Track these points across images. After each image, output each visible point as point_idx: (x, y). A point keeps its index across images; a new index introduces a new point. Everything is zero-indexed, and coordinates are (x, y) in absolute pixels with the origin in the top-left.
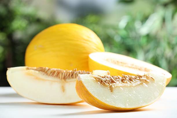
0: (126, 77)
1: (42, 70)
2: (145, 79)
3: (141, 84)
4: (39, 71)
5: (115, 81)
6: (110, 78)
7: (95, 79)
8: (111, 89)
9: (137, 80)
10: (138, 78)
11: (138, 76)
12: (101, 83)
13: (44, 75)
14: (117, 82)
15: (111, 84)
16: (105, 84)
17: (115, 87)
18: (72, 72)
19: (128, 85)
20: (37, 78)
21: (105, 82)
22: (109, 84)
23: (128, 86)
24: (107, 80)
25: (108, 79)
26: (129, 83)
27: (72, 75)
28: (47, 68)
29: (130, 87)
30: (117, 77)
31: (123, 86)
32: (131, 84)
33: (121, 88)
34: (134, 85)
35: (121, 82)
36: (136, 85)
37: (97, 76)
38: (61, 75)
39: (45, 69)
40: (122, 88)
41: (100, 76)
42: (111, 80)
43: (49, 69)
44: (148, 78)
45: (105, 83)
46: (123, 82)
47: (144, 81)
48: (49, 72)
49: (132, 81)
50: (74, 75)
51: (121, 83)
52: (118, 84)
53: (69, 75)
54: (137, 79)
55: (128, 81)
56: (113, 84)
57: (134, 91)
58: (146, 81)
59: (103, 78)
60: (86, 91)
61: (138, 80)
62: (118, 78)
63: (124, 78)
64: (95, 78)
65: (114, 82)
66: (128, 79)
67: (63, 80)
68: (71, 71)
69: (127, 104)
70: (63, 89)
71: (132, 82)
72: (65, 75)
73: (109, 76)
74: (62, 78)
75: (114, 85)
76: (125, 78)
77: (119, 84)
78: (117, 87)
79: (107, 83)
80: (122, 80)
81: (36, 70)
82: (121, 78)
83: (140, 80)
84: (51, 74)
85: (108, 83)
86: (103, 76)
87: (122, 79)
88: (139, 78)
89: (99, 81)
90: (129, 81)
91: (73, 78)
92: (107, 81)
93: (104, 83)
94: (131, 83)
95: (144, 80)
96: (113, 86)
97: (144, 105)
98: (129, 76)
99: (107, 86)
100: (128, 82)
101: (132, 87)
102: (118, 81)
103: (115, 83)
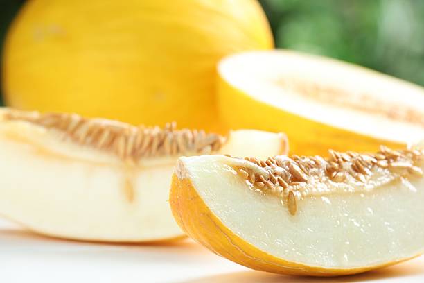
0: (341, 160)
1: (59, 124)
2: (408, 164)
3: (393, 183)
4: (50, 126)
5: (305, 177)
6: (288, 164)
7: (234, 172)
8: (291, 205)
9: (380, 170)
10: (384, 163)
11: (383, 154)
12: (255, 184)
13: (64, 140)
14: (312, 177)
15: (289, 188)
16: (269, 187)
17: (302, 196)
18: (159, 135)
19: (348, 189)
20: (41, 152)
21: (271, 179)
22: (284, 187)
23: (348, 193)
24: (275, 174)
25: (279, 170)
26: (351, 180)
27: (159, 146)
28: (76, 118)
29: (357, 193)
30: (313, 162)
31: (333, 193)
32: (359, 183)
33: (323, 198)
34: (369, 187)
35: (324, 179)
36: (377, 189)
37: (243, 162)
38: (121, 142)
39: (69, 121)
40: (329, 198)
41: (253, 160)
42: (292, 171)
43: (82, 122)
44: (419, 160)
45: (270, 183)
46: (332, 179)
47: (405, 173)
48: (82, 132)
49: (364, 173)
50: (167, 145)
51: (326, 182)
52: (316, 184)
53: (151, 144)
54: (379, 166)
55: (350, 173)
56: (298, 187)
57: (370, 210)
58: (410, 171)
59: (263, 166)
60: (204, 214)
61: (384, 168)
62: (316, 163)
63: (336, 165)
64: (238, 168)
65: (302, 180)
66: (348, 166)
67: (130, 162)
68: (156, 131)
69: (346, 257)
70: (130, 194)
71: (361, 176)
72: (134, 144)
73: (284, 158)
74: (125, 155)
75: (301, 190)
76: (338, 162)
77: (320, 185)
78: (309, 196)
79: (277, 183)
80: (329, 172)
81: (38, 122)
82: (324, 163)
83: (389, 167)
84: (90, 139)
85: (281, 184)
86: (264, 160)
87: (330, 166)
88: (389, 162)
89: (249, 179)
90: (353, 172)
91: (163, 154)
92: (276, 178)
93: (266, 184)
94: (358, 179)
95: (402, 168)
96: (297, 194)
97: (403, 256)
98: (352, 157)
99: (276, 194)
100: (348, 176)
101: (362, 195)
102: (315, 174)
103: (303, 184)
